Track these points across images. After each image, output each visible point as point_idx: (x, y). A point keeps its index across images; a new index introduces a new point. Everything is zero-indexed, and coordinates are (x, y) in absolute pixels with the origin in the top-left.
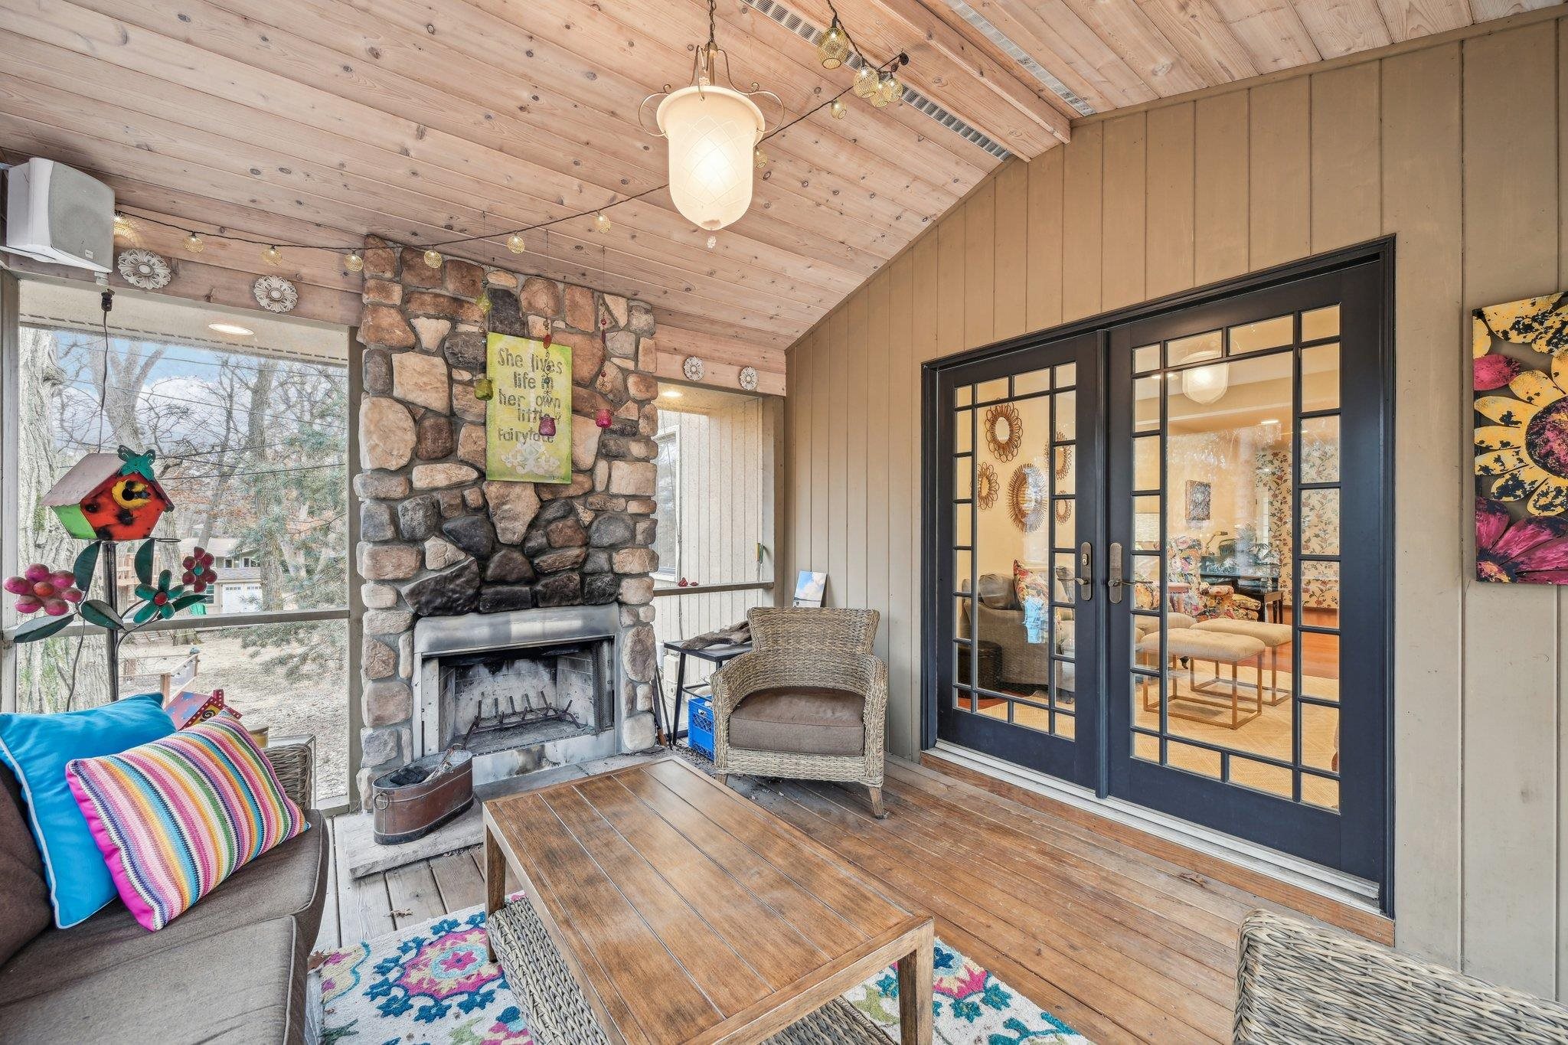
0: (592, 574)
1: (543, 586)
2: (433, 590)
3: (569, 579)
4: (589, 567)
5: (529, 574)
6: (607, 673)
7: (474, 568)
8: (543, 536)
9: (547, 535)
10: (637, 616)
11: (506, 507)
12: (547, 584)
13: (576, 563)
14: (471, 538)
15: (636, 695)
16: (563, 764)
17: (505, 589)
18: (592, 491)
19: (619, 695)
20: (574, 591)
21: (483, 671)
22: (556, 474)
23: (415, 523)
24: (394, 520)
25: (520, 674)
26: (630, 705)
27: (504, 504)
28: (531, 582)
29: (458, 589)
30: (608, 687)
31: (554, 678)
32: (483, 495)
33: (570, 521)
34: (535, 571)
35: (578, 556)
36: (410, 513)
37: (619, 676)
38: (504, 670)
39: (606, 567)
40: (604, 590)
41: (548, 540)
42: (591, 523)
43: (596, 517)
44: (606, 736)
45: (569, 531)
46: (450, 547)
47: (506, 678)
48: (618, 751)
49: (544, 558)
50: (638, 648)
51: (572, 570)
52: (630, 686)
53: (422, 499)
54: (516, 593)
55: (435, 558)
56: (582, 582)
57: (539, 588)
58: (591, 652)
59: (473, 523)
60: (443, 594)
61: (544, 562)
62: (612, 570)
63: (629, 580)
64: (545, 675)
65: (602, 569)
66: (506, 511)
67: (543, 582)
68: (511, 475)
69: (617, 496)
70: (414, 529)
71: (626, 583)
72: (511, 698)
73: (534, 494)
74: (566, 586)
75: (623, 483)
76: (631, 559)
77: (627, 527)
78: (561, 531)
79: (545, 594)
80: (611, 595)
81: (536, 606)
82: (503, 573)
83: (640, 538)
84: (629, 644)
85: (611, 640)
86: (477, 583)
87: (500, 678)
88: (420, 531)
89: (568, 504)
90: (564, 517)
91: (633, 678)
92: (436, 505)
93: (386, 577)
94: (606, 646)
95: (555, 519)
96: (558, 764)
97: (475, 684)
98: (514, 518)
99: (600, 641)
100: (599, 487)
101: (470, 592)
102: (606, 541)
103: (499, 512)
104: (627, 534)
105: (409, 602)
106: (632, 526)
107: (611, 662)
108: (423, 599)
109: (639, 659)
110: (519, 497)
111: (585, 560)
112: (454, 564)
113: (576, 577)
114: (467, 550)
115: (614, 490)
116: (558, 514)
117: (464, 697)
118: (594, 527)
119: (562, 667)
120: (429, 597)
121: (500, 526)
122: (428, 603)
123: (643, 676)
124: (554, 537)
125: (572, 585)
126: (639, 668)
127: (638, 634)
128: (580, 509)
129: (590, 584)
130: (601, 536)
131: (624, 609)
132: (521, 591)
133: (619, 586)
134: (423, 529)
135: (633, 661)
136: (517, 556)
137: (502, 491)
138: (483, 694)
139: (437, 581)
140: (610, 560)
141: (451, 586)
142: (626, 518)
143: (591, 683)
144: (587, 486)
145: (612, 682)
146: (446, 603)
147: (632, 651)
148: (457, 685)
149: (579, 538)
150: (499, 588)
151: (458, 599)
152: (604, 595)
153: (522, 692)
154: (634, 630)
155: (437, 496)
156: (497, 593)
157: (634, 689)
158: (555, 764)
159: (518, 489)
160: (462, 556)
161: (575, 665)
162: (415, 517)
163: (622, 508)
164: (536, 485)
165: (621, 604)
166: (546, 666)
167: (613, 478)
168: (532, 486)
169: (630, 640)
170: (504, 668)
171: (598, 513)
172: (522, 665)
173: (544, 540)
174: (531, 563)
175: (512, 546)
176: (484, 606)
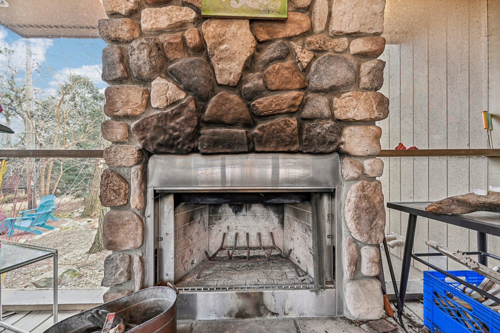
0: (311, 119)
1: (259, 129)
2: (156, 127)
3: (287, 124)
4: (307, 112)
5: (246, 115)
6: (327, 226)
7: (192, 106)
8: (259, 77)
9: (264, 77)
10: (362, 168)
11: (222, 47)
12: (263, 127)
13: (293, 106)
14: (190, 77)
15: (360, 256)
16: (282, 316)
17: (223, 130)
18: (310, 32)
19: (340, 253)
20: (291, 136)
21: (227, 210)
22: (271, 7)
23: (141, 63)
24: (123, 59)
25: (255, 216)
26: (353, 268)
27: (221, 44)
28: (249, 125)
29: (178, 127)
30: (328, 241)
31: (282, 222)
32: (201, 35)
33: (288, 63)
34: (252, 114)
35: (295, 98)
36: (136, 52)
37: (340, 232)
38: (244, 212)
39: (326, 112)
40: (324, 137)
41: (265, 82)
42: (309, 64)
43: (315, 58)
44: (326, 294)
45: (286, 73)
46: (171, 85)
47: (246, 218)
48: (340, 312)
49: (260, 100)
50: (364, 204)
51: (290, 114)
52: (353, 246)
53: (146, 39)
54: (232, 134)
55: (158, 96)
56: (300, 128)
57: (256, 131)
58: (311, 204)
59: (192, 62)
60: (165, 132)
61: (260, 103)
62: (332, 117)
63: (352, 128)
64: (274, 218)
65: (322, 114)
66: (222, 51)
67: (260, 126)
68: (225, 10)
69: (338, 35)
70: (140, 68)
71: (347, 131)
72: (248, 234)
73: (249, 32)
74: (283, 130)
75: (346, 19)
76: (354, 103)
77: (350, 67)
78: (277, 72)
79: (261, 137)
80: (331, 143)
81: (252, 151)
82: (219, 113)
83: (365, 80)
84: (353, 199)
85: (331, 194)
86: (195, 122)
87: (240, 217)
88: (146, 71)
89: (284, 45)
90: (281, 59)
91: (358, 238)
92: (159, 47)
93: (118, 113)
94: (326, 200)
95: (272, 61)
96: (277, 314)
97: (223, 219)
98: (230, 59)
99: (321, 193)
100: (319, 27)
101: (189, 130)
102: (326, 83)
103: (216, 53)
104: (350, 75)
105: (136, 137)
106: (355, 67)
107: (332, 216)
108: (148, 135)
109: (365, 217)
110: (234, 35)
111: (303, 105)
112: (174, 103)
113: (294, 122)
114: (187, 90)
115: (335, 27)
116: (275, 55)
117: (215, 228)
118: (312, 69)
119: (288, 214)
120: (153, 134)
121: (218, 67)
122: (153, 139)
123: (370, 238)
124: (271, 79)
125: (289, 130)
126: (365, 228)
127: (363, 189)
128: (298, 50)
129: (309, 130)
130: (320, 78)
131: (346, 160)
132: (237, 133)
133: (340, 134)
134: (148, 68)
135: (358, 219)
136: (234, 97)
137: (218, 30)
138: (228, 227)
139: (159, 118)
140: (330, 105)
141: (172, 124)
142: (349, 57)
143: (311, 234)
144: (305, 25)
145: (331, 237)
146: (169, 140)
147: (357, 207)
148: (210, 218)
149: (296, 82)
150: (218, 130)
151: (178, 137)
152: (324, 143)
153: (257, 231)
154: (359, 183)
155: (161, 38)
156: (215, 134)
157: (358, 249)
158: (273, 314)
159: (234, 27)
160: (182, 95)
161: (298, 215)
162: (141, 56)
163: (345, 47)
164: (252, 21)
165: (343, 154)
166: (276, 212)
167: (333, 15)
168: (248, 22)
169: (354, 195)
170: (244, 210)
171: (318, 52)
172: (257, 208)
173: (261, 82)
174: (248, 106)
175: (228, 87)
176: (202, 146)
